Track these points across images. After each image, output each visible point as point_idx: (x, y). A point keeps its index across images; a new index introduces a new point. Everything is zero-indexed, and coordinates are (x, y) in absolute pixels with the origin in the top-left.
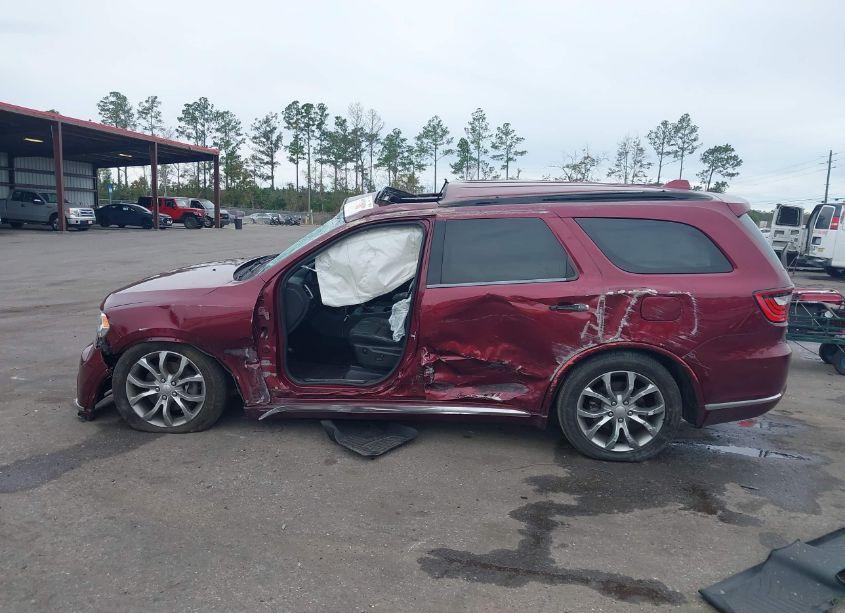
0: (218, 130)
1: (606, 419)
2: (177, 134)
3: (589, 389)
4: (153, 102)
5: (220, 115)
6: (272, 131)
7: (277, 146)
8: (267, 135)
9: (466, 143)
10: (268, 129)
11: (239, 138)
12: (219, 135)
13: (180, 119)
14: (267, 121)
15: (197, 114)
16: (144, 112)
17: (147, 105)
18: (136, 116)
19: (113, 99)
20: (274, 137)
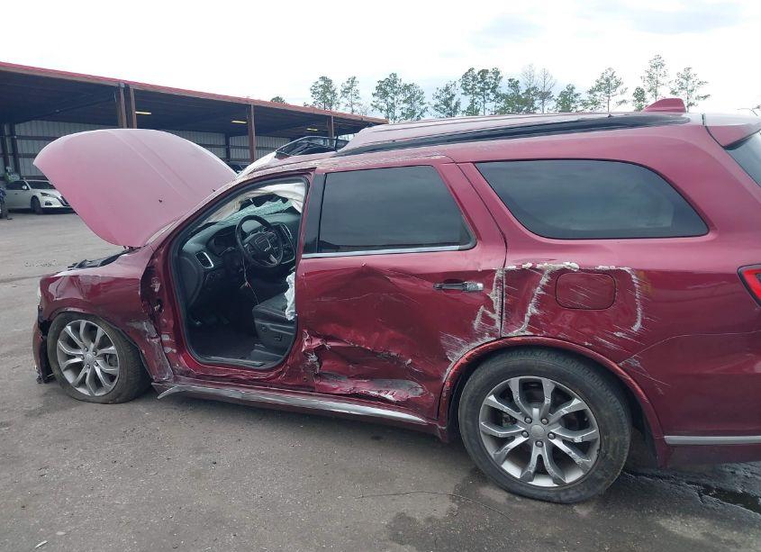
0: (405, 102)
1: (519, 440)
2: (371, 108)
3: (492, 398)
4: (353, 82)
5: (407, 87)
6: (451, 98)
7: (455, 112)
8: (446, 103)
9: (643, 92)
10: (448, 96)
11: (423, 107)
12: (405, 105)
13: (374, 95)
14: (447, 89)
15: (388, 89)
16: (346, 92)
17: (348, 85)
18: (340, 95)
19: (322, 83)
20: (453, 104)
